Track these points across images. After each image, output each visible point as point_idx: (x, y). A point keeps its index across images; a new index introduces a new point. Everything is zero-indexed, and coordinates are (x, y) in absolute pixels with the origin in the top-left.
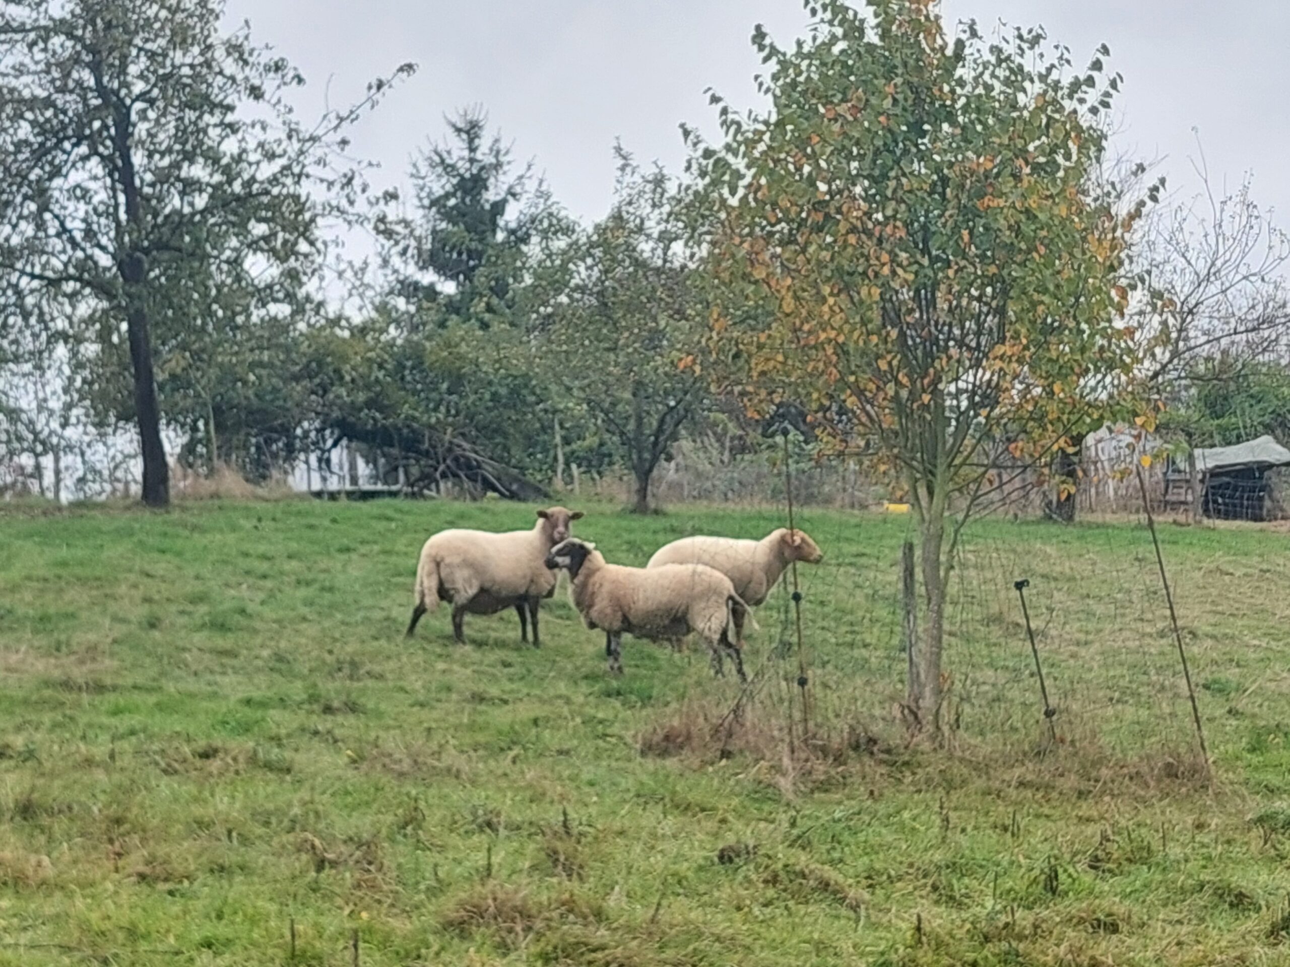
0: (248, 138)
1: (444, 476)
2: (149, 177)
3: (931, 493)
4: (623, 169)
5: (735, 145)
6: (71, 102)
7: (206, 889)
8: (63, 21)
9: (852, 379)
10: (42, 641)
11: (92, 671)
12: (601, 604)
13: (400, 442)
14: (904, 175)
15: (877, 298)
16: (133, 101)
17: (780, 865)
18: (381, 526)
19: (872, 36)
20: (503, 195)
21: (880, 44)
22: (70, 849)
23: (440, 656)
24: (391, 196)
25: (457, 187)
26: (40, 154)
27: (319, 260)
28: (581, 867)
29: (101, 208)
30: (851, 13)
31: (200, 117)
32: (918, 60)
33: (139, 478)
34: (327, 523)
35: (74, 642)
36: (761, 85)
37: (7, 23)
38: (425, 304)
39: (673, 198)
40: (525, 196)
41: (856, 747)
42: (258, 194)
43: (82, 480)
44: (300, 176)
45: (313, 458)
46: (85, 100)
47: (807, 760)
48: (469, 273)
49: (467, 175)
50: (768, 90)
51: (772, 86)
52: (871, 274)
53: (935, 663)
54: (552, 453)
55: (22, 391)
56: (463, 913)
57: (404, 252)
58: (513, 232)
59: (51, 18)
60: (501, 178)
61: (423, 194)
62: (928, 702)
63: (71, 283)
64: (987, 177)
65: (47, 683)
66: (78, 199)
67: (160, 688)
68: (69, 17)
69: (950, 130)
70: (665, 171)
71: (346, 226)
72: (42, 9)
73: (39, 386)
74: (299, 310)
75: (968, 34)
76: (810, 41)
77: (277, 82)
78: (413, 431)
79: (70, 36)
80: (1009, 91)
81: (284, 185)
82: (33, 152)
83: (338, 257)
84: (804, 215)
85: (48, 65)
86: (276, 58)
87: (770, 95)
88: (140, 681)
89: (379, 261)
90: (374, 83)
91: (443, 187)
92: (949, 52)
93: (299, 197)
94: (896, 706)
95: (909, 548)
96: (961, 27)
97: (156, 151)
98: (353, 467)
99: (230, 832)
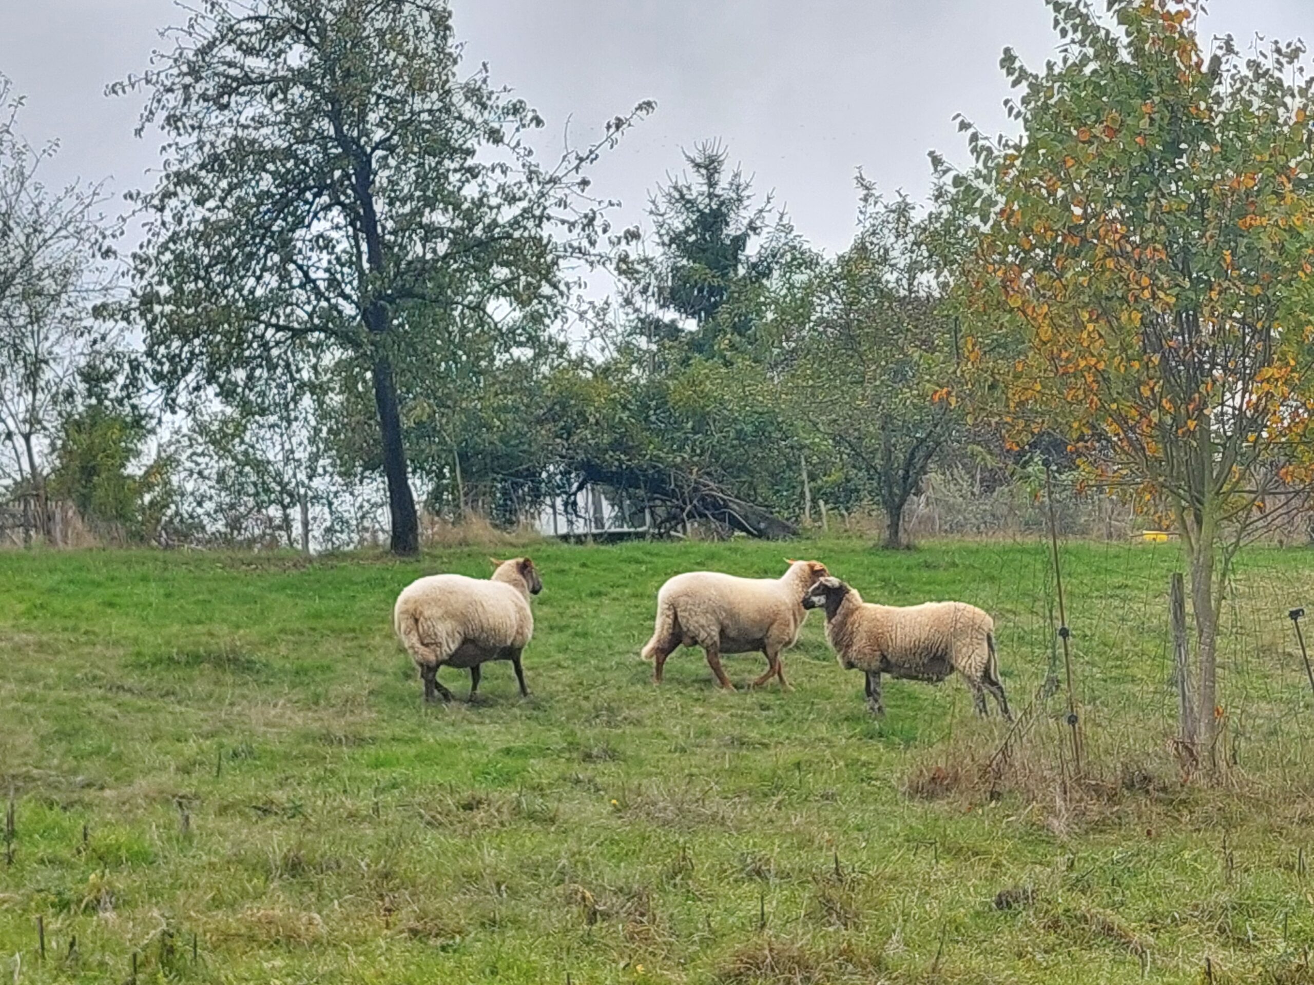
0: (488, 181)
1: (690, 516)
2: (390, 224)
3: (1199, 521)
4: (865, 200)
5: (984, 172)
6: (312, 152)
7: (479, 944)
8: (301, 71)
9: (1114, 406)
10: (299, 694)
11: (350, 725)
12: (860, 642)
13: (645, 482)
14: (1163, 196)
15: (1138, 323)
16: (373, 150)
17: (1060, 910)
18: (630, 569)
19: (1125, 56)
20: (744, 229)
21: (1132, 63)
22: (340, 905)
23: (697, 700)
24: (633, 235)
25: (697, 223)
26: (282, 205)
27: (561, 301)
28: (857, 916)
29: (345, 257)
30: (1103, 32)
31: (439, 163)
32: (1173, 78)
33: (388, 527)
34: (576, 567)
35: (332, 694)
36: (1011, 110)
37: (246, 75)
38: (668, 343)
39: (917, 226)
40: (766, 230)
41: (1130, 786)
42: (500, 238)
43: (329, 530)
44: (541, 218)
45: (559, 502)
46: (325, 149)
47: (1081, 800)
48: (711, 310)
49: (707, 211)
50: (1019, 114)
51: (1023, 110)
52: (1131, 299)
53: (1209, 698)
54: (798, 490)
55: (269, 443)
56: (739, 965)
57: (644, 291)
58: (754, 266)
59: (290, 69)
60: (743, 213)
61: (663, 231)
62: (1202, 737)
63: (316, 334)
64: (1247, 197)
65: (307, 737)
66: (320, 249)
67: (420, 740)
68: (307, 67)
69: (1207, 148)
70: (908, 200)
71: (589, 268)
72: (281, 60)
73: (285, 437)
74: (541, 353)
75: (1224, 51)
76: (1060, 64)
77: (516, 125)
78: (659, 472)
79: (309, 86)
80: (1268, 106)
81: (525, 228)
82: (274, 204)
83: (579, 298)
84: (1060, 239)
85: (288, 116)
86: (514, 101)
87: (1020, 120)
88: (398, 732)
89: (620, 300)
90: (613, 121)
91: (684, 222)
92: (1204, 69)
93: (541, 238)
94: (1170, 742)
95: (1179, 578)
96: (1218, 43)
97: (397, 198)
98: (598, 508)
99: (498, 885)
